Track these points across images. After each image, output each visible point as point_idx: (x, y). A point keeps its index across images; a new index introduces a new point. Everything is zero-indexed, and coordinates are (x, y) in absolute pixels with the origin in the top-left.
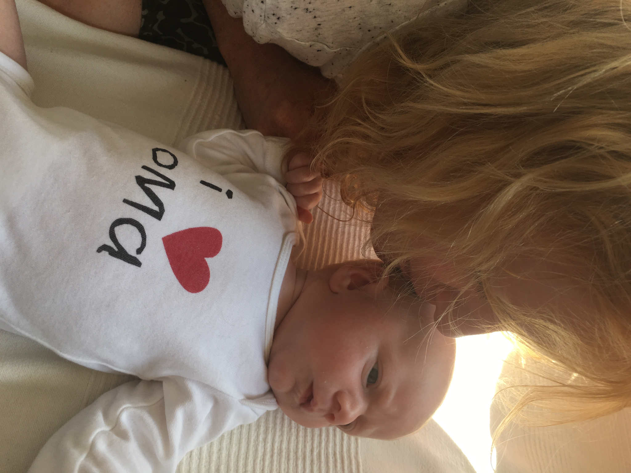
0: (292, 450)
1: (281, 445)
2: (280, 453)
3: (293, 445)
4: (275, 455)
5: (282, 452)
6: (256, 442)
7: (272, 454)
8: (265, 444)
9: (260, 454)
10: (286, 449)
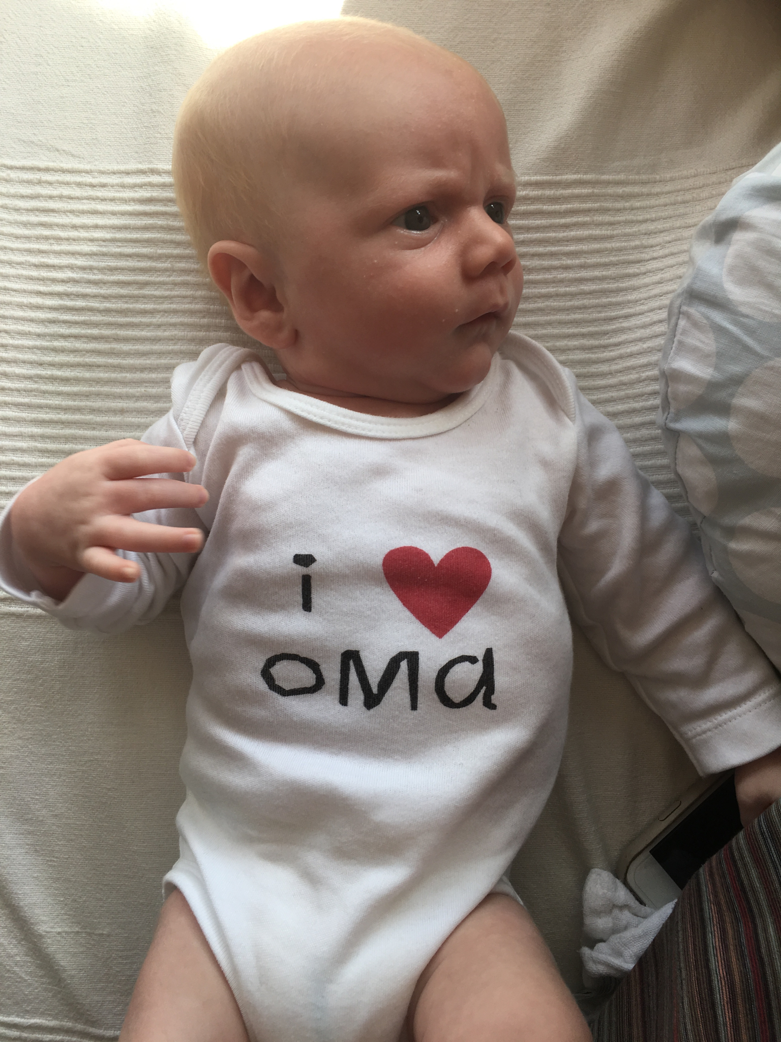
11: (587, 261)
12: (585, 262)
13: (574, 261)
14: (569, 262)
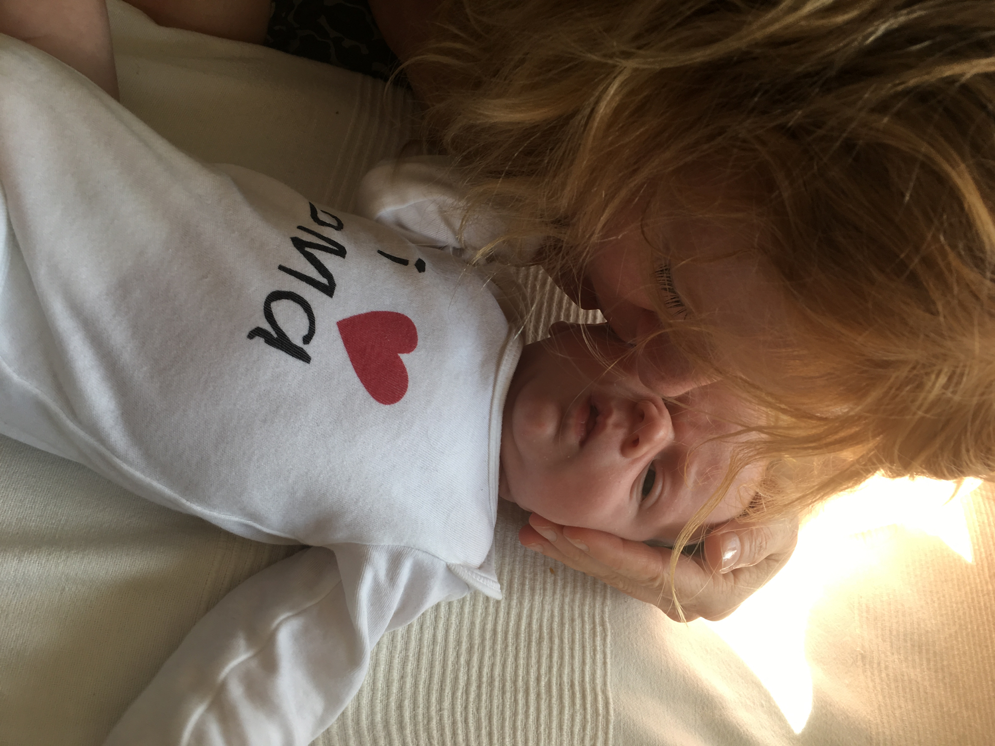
0: (508, 678)
1: (492, 670)
2: (491, 682)
3: (510, 671)
4: (484, 685)
5: (494, 680)
6: (455, 667)
7: (480, 684)
8: (468, 669)
9: (461, 684)
10: (499, 676)
11: (543, 701)
12: (542, 699)
13: (544, 688)
14: (543, 683)
